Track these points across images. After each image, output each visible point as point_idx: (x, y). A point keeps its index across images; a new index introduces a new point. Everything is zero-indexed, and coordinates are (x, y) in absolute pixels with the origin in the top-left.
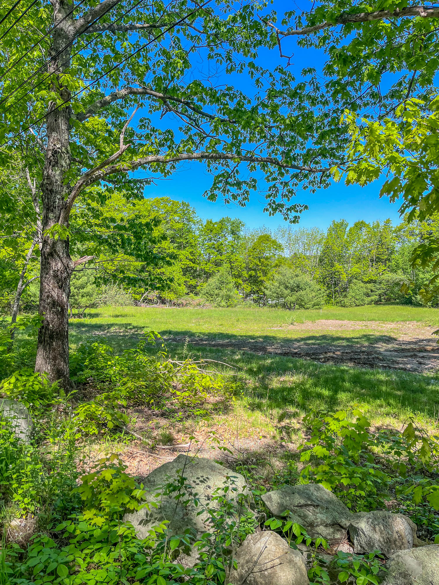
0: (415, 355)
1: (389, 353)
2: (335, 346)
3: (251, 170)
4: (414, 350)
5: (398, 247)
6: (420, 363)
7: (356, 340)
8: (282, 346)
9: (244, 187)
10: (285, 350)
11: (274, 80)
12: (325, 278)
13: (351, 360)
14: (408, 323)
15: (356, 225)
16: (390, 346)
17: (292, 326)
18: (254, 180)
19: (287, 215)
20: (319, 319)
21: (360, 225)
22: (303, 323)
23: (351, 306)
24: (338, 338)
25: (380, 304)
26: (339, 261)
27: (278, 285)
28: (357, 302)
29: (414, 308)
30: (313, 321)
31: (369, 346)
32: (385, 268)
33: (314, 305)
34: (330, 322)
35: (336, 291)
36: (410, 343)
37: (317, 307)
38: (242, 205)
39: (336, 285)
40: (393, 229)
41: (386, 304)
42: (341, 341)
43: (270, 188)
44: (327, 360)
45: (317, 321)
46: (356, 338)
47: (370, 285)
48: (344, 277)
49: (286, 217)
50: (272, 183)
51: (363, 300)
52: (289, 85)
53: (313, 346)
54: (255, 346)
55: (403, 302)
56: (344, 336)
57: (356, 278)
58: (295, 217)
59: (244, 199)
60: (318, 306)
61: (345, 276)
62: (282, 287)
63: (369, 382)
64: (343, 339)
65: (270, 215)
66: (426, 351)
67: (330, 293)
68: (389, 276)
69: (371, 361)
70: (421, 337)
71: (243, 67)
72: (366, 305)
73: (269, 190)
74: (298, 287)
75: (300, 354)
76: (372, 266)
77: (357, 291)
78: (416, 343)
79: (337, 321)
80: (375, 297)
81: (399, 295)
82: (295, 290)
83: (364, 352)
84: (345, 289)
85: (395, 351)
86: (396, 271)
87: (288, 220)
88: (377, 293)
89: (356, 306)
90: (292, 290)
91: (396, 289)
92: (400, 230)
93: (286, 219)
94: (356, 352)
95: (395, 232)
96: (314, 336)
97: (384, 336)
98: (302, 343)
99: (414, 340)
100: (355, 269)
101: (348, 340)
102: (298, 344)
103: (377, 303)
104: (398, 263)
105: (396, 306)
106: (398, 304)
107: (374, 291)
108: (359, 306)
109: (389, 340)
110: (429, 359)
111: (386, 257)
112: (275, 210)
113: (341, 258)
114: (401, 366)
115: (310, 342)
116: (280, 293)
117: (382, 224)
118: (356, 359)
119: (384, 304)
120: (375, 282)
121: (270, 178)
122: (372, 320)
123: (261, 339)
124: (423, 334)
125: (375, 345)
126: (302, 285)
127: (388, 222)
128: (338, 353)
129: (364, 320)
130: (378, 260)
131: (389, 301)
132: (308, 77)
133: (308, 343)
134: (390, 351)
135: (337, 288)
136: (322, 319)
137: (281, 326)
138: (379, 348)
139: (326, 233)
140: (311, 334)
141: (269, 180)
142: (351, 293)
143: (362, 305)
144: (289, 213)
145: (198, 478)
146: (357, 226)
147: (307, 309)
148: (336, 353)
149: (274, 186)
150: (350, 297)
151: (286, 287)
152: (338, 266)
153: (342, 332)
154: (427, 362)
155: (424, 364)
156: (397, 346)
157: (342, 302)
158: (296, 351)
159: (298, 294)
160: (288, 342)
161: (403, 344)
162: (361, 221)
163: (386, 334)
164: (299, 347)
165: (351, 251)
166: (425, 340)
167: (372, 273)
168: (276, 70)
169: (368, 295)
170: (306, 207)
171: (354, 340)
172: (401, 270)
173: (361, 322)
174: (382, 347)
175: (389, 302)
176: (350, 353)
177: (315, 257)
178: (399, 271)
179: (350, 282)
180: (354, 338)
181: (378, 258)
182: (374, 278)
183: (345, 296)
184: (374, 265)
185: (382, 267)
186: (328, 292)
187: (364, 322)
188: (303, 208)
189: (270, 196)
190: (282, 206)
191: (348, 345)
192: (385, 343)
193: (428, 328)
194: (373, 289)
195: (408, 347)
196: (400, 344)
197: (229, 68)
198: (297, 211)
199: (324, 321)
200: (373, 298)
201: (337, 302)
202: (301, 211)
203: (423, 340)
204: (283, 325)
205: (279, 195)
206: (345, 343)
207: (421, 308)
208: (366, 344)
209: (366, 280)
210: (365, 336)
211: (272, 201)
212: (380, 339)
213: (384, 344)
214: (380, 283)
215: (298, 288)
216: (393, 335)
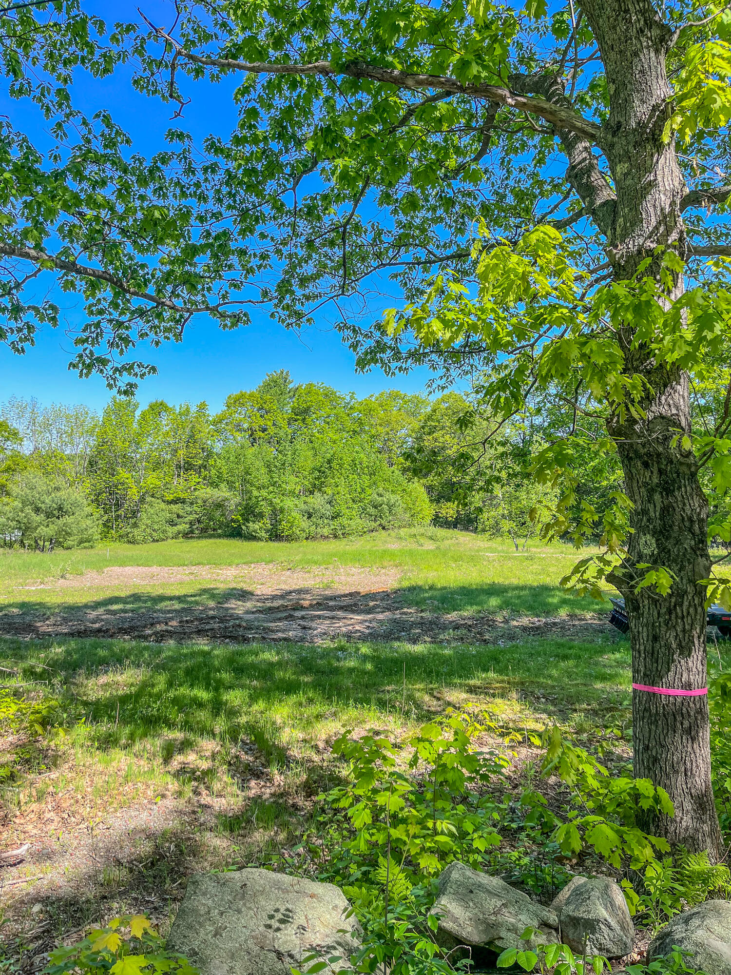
0: (291, 616)
1: (252, 616)
2: (160, 611)
3: (65, 288)
4: (285, 608)
5: (218, 447)
6: (304, 628)
7: (193, 599)
8: (64, 619)
9: (29, 317)
10: (75, 625)
11: (90, 133)
12: (99, 494)
13: (199, 632)
14: (253, 566)
15: (152, 407)
16: (249, 605)
17: (62, 580)
18: (53, 308)
19: (115, 379)
20: (107, 566)
21: (158, 408)
22: (82, 574)
23: (144, 541)
24: (162, 598)
25: (192, 538)
26: (124, 465)
27: (20, 505)
28: (154, 534)
29: (245, 543)
30: (100, 571)
31: (218, 608)
32: (200, 480)
33: (81, 542)
34: (129, 570)
35: (118, 516)
36: (274, 598)
37: (86, 544)
38: (18, 350)
39: (118, 506)
40: (211, 419)
41: (202, 537)
42: (168, 603)
43: (87, 326)
44: (161, 637)
45: (105, 570)
46: (191, 596)
47: (177, 506)
48: (134, 493)
49: (112, 382)
50: (96, 319)
51: (164, 531)
52: (116, 150)
53: (122, 615)
54: (9, 624)
55: (227, 533)
56: (169, 592)
57: (153, 496)
58: (131, 385)
59: (21, 340)
60: (85, 542)
61: (135, 491)
62: (28, 510)
63: (253, 666)
64: (171, 599)
65: (81, 376)
66: (303, 608)
67: (108, 521)
68: (206, 492)
69: (231, 632)
70: (287, 588)
71: (46, 93)
72: (169, 540)
73: (84, 331)
74: (60, 509)
75: (107, 630)
76: (179, 476)
77: (154, 516)
78: (282, 597)
79: (140, 568)
80: (183, 527)
81: (222, 523)
82: (54, 516)
83: (213, 618)
84: (134, 514)
85: (260, 612)
86: (217, 485)
87: (115, 390)
88: (186, 520)
89: (154, 541)
90: (49, 515)
91: (217, 514)
92: (220, 422)
93: (110, 386)
94: (202, 619)
95: (214, 423)
96: (116, 597)
97: (235, 589)
98: (101, 610)
99: (278, 593)
100: (152, 480)
101: (179, 599)
102: (94, 613)
103: (187, 535)
104: (220, 473)
105: (218, 541)
106: (219, 536)
107: (182, 517)
108: (157, 541)
109: (244, 595)
110: (312, 620)
111: (200, 462)
112: (89, 367)
113: (128, 462)
114: (280, 635)
115: (115, 607)
116: (25, 520)
117: (194, 409)
118: (207, 631)
119: (199, 538)
120: (183, 502)
121: (94, 308)
122: (199, 564)
123: (15, 610)
124: (285, 583)
125: (226, 605)
126: (67, 507)
127: (202, 407)
128: (174, 623)
129: (184, 565)
130: (188, 467)
131: (206, 532)
132: (177, 146)
133: (114, 611)
134: (253, 613)
135: (121, 512)
136: (113, 566)
137: (42, 583)
138: (233, 609)
139: (100, 415)
140: (108, 594)
141: (91, 313)
142: (144, 518)
143: (163, 540)
144: (117, 375)
145: (271, 917)
146: (153, 410)
147: (69, 548)
148: (170, 624)
149: (98, 325)
150: (144, 527)
151: (37, 510)
152: (123, 474)
153: (162, 586)
154: (314, 625)
155: (310, 629)
156: (259, 604)
157: (130, 535)
158: (97, 625)
159: (61, 522)
160: (72, 611)
161: (267, 599)
162: (160, 401)
163: (233, 585)
164: (97, 620)
165: (144, 449)
166: (294, 591)
167: (178, 486)
168: (97, 116)
169: (172, 523)
170: (154, 369)
171: (189, 599)
172: (225, 483)
173: (180, 568)
174: (239, 608)
175: (206, 534)
176: (192, 621)
177: (82, 457)
178: (222, 485)
179: (142, 500)
180: (188, 596)
181: (187, 462)
182: (182, 496)
183: (135, 525)
184: (182, 474)
185: (195, 478)
186: (106, 518)
187: (185, 568)
188: (147, 370)
189: (83, 341)
190: (103, 362)
191: (183, 609)
192: (239, 600)
193: (288, 573)
194: (181, 513)
195: (276, 604)
196: (264, 600)
197: (17, 87)
198: (136, 375)
199: (117, 569)
200: (181, 527)
201: (121, 536)
202: (142, 376)
203: (291, 592)
204: (46, 580)
205: (103, 341)
206: (177, 606)
207: (255, 543)
208: (212, 604)
209: (170, 497)
210: (205, 591)
211: (87, 352)
212: (229, 594)
213: (240, 603)
214: (192, 504)
215: (61, 511)
216: (246, 587)
